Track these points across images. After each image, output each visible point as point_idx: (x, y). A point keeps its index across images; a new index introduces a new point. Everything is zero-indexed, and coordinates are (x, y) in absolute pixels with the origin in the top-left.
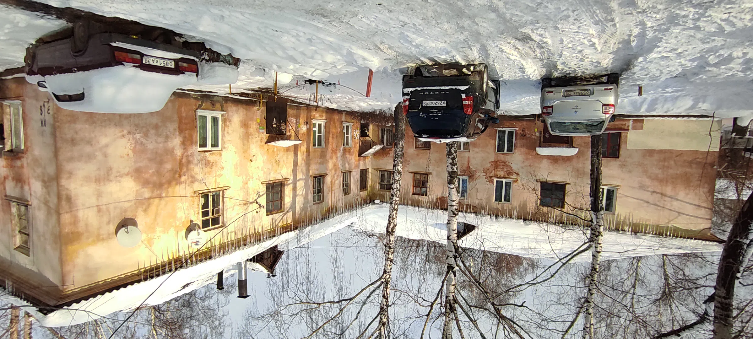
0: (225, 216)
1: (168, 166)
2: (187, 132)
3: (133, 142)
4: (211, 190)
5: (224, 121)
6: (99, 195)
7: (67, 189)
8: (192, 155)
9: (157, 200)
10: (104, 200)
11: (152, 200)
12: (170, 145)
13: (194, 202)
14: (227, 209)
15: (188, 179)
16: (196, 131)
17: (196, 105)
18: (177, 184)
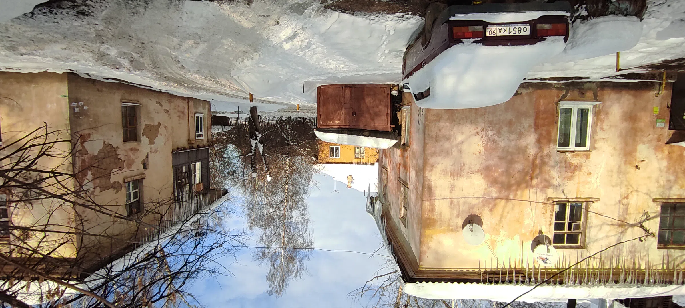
0: (587, 235)
1: (519, 166)
2: (545, 128)
3: (486, 139)
4: (571, 200)
5: (597, 114)
6: (452, 188)
7: (429, 180)
8: (549, 155)
9: (503, 202)
10: (456, 194)
11: (498, 201)
12: (523, 143)
13: (546, 210)
14: (590, 227)
15: (541, 182)
16: (556, 128)
17: (558, 96)
18: (527, 187)
